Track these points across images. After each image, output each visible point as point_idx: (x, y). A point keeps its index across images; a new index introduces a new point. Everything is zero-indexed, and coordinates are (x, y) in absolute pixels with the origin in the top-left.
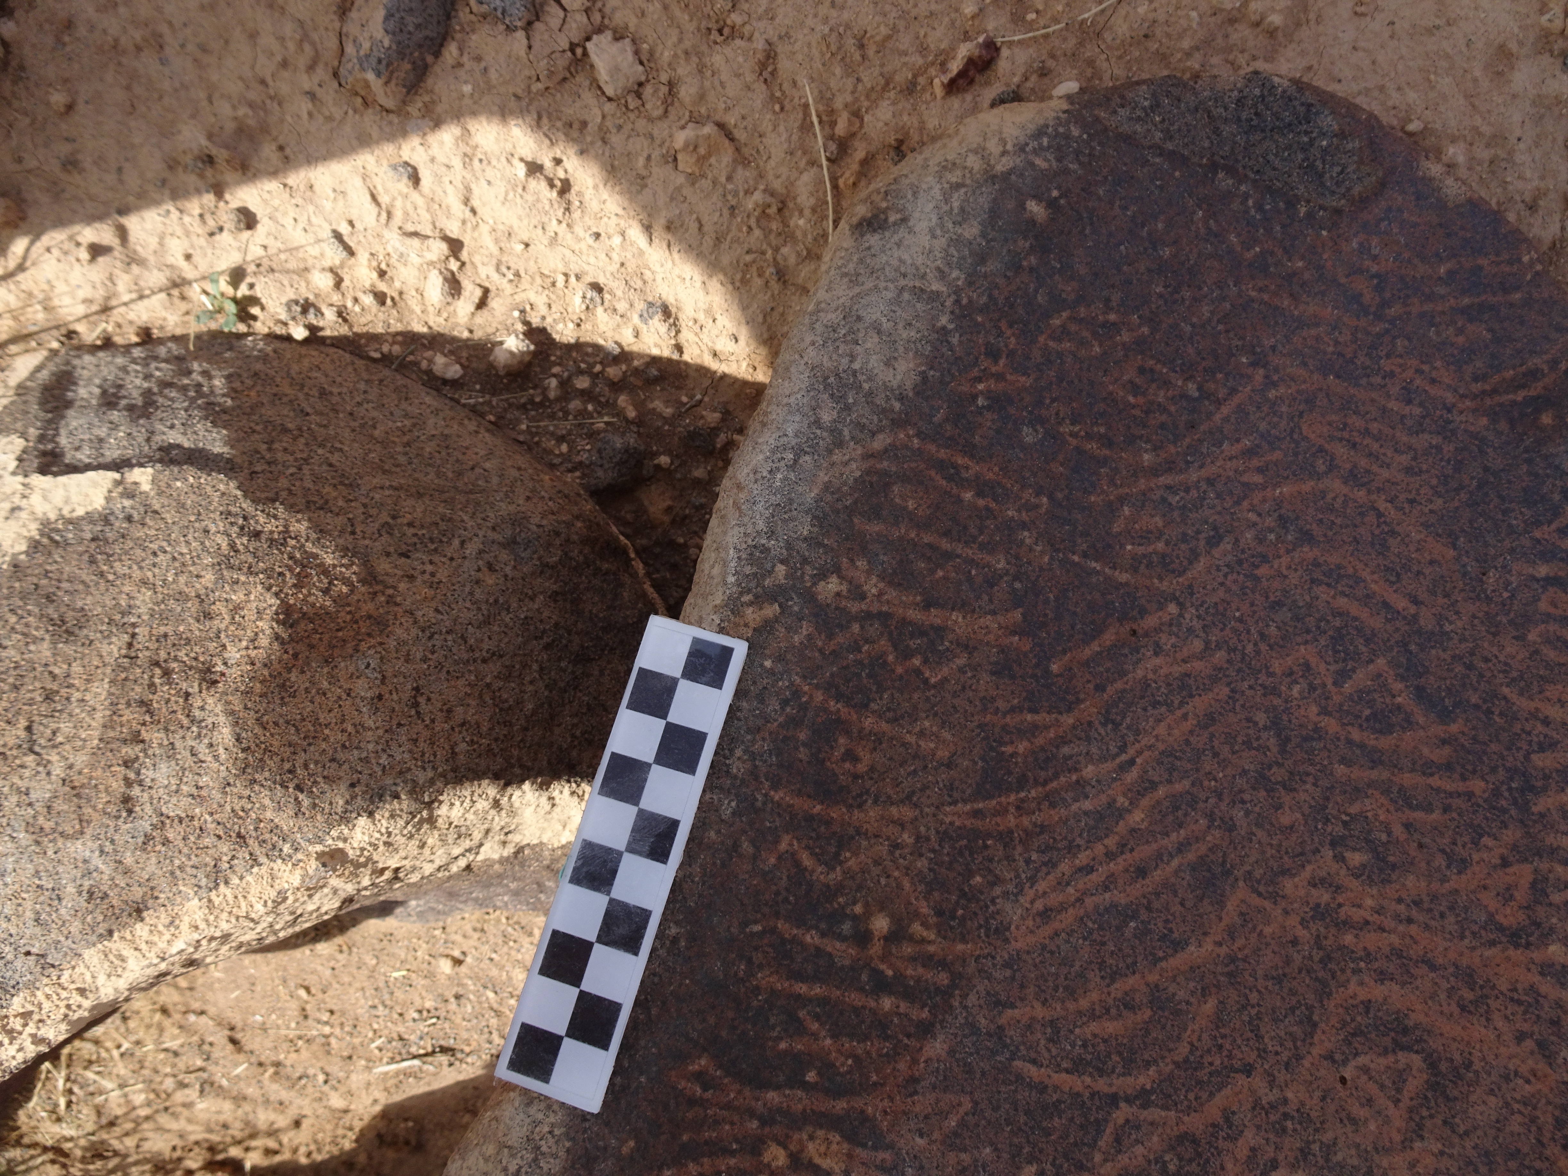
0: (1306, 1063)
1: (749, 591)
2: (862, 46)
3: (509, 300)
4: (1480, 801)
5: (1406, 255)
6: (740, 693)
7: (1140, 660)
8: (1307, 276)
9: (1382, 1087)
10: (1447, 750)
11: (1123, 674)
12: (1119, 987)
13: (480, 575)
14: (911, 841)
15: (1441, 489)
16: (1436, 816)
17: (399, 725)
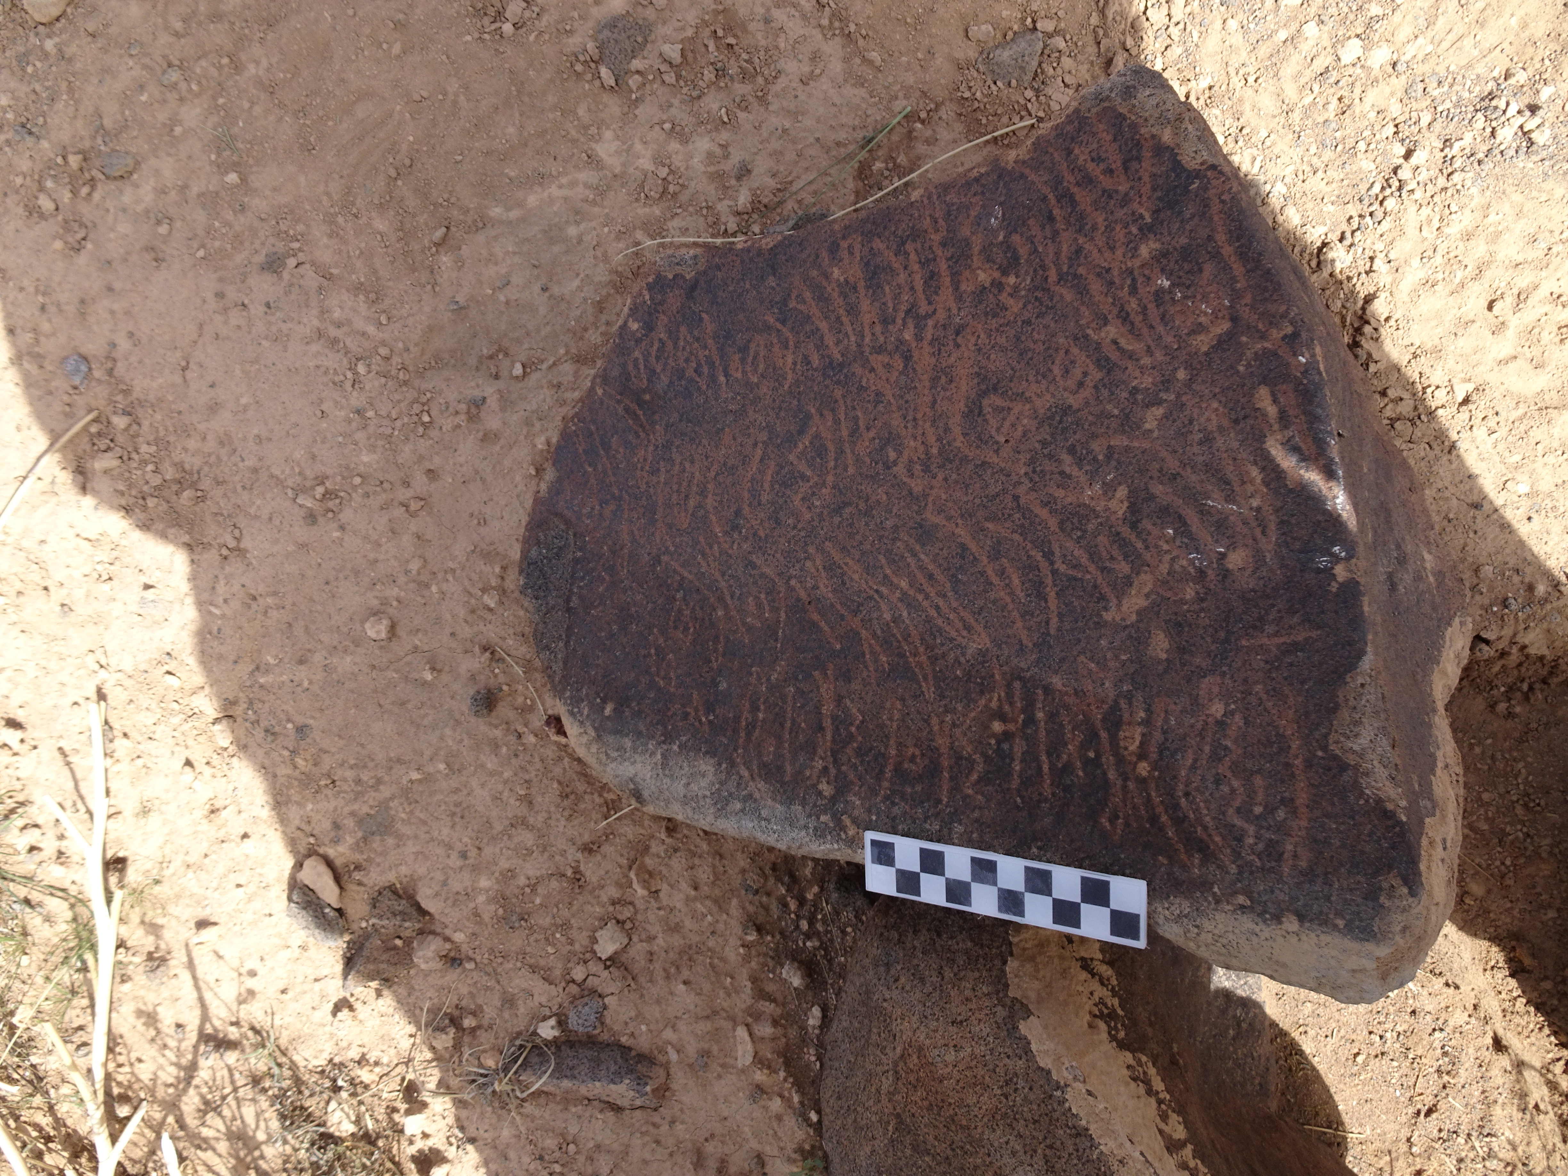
0: (1003, 465)
1: (839, 835)
4: (845, 390)
5: (587, 492)
6: (895, 832)
7: (823, 597)
8: (610, 543)
9: (1004, 419)
10: (826, 412)
11: (832, 605)
12: (995, 580)
13: (900, 987)
14: (949, 715)
15: (697, 442)
16: (859, 413)
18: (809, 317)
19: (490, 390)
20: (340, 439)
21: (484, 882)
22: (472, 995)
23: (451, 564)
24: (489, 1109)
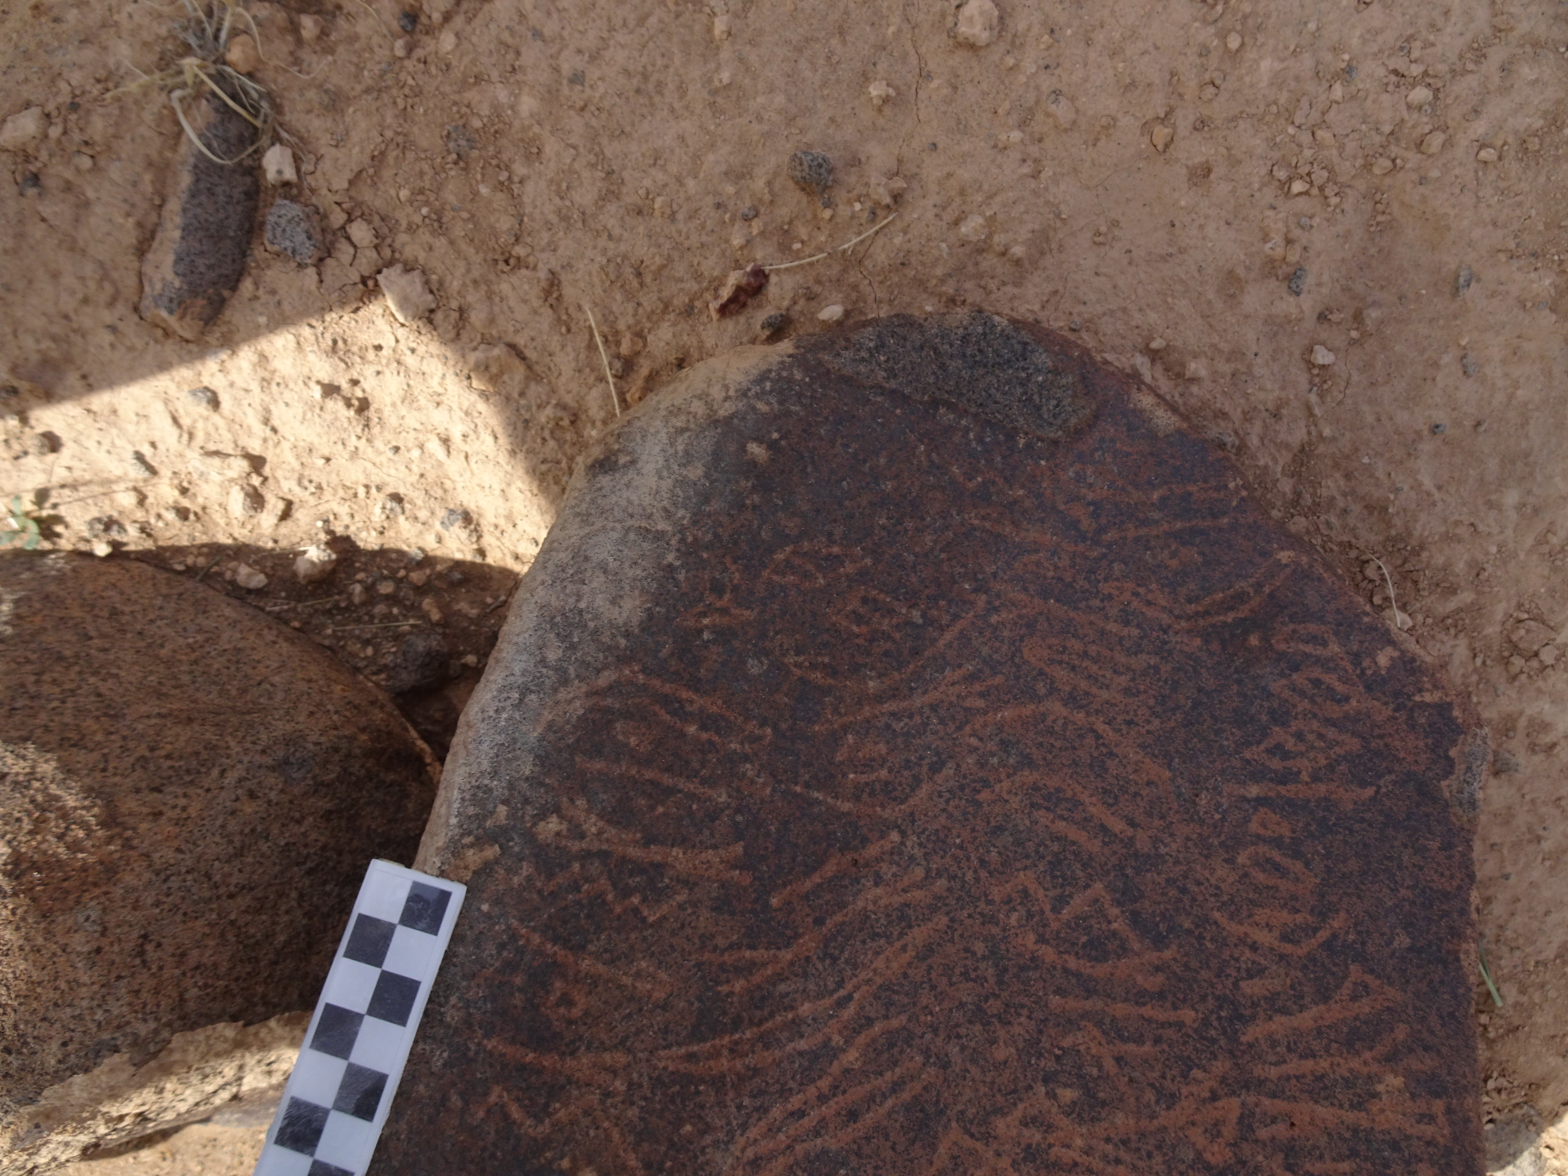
1: (470, 833)
2: (639, 275)
3: (314, 511)
4: (1190, 1032)
5: (1120, 483)
6: (456, 938)
7: (860, 891)
8: (1027, 503)
10: (1160, 978)
11: (842, 906)
13: (238, 805)
14: (623, 1088)
15: (1158, 709)
16: (1147, 1047)
17: (119, 978)
18: (1326, 999)
19: (1308, 304)
20: (1312, 26)
21: (528, 104)
22: (353, 38)
23: (1047, 173)
24: (163, 31)
